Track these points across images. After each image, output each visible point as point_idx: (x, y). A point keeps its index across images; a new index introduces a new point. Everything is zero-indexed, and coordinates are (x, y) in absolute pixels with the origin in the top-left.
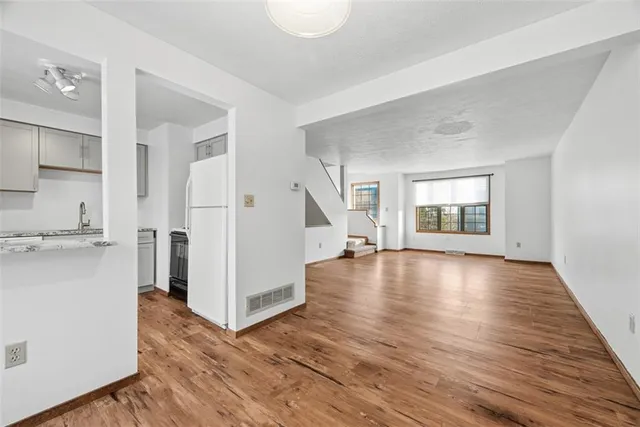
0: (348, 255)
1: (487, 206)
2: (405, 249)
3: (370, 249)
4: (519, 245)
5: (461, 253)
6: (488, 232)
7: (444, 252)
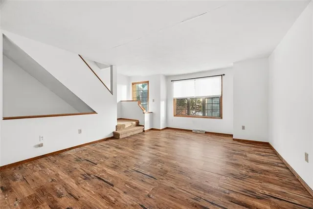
0: (115, 136)
1: (221, 98)
2: (167, 128)
3: (139, 130)
4: (243, 128)
5: (202, 131)
6: (221, 117)
7: (192, 131)
